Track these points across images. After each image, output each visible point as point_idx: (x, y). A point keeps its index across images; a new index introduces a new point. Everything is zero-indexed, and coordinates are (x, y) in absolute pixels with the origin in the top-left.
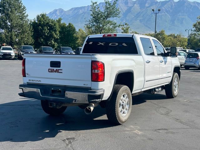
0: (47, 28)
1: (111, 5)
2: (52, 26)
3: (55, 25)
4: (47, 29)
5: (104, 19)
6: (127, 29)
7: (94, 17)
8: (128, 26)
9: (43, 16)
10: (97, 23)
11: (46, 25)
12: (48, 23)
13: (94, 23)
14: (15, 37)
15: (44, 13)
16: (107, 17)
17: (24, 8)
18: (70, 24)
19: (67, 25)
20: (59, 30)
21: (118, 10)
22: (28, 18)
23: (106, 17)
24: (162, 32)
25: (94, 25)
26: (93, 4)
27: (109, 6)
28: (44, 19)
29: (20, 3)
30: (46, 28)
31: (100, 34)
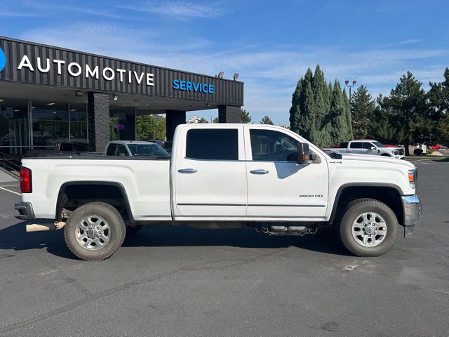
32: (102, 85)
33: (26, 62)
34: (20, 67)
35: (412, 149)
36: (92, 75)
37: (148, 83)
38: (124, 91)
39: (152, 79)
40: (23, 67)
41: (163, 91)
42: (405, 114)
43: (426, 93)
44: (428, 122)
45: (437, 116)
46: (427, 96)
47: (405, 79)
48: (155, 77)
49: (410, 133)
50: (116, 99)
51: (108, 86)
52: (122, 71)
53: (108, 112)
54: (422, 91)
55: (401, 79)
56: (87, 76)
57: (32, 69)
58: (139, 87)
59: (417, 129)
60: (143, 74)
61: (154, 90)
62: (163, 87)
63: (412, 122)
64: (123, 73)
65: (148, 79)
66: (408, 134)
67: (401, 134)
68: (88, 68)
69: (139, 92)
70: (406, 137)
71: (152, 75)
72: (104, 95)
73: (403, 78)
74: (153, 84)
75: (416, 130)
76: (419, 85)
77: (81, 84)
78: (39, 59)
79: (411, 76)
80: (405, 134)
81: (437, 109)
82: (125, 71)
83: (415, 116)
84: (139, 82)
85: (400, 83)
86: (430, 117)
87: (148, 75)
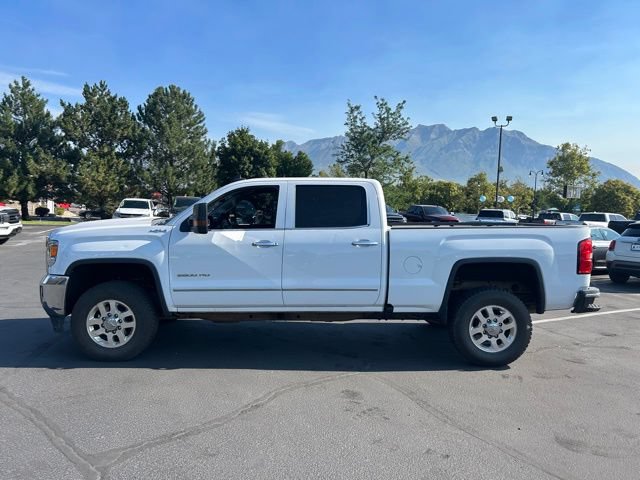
0: (249, 159)
1: (391, 112)
2: (259, 155)
3: (266, 153)
4: (248, 162)
5: (374, 142)
6: (410, 171)
7: (352, 139)
8: (412, 165)
9: (242, 133)
10: (359, 152)
11: (246, 154)
12: (251, 149)
13: (353, 152)
14: (175, 178)
15: (245, 127)
16: (382, 138)
17: (201, 115)
18: (300, 153)
19: (295, 155)
20: (277, 164)
21: (407, 123)
22: (208, 136)
23: (378, 138)
24: (481, 175)
25: (352, 156)
26: (352, 111)
27: (386, 115)
28: (243, 140)
29: (192, 104)
30: (245, 159)
31: (364, 180)
35: (32, 207)
42: (21, 148)
43: (54, 118)
44: (60, 164)
45: (74, 157)
46: (57, 124)
47: (18, 88)
49: (29, 181)
54: (48, 114)
55: (10, 86)
59: (42, 175)
63: (32, 161)
66: (25, 183)
67: (13, 181)
70: (23, 186)
73: (14, 85)
75: (40, 177)
76: (42, 104)
79: (28, 84)
80: (20, 183)
81: (73, 146)
83: (37, 154)
85: (9, 93)
86: (62, 157)
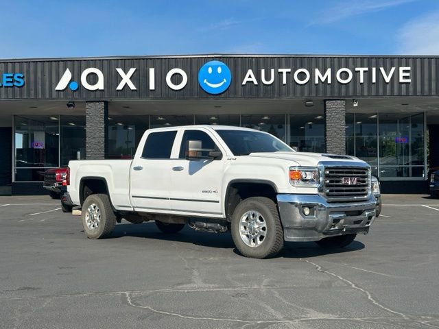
32: (336, 90)
33: (250, 77)
34: (244, 83)
36: (323, 79)
37: (402, 80)
38: (366, 94)
39: (408, 74)
40: (247, 82)
41: (426, 88)
48: (414, 71)
50: (356, 105)
51: (343, 90)
52: (362, 70)
53: (344, 121)
56: (317, 82)
57: (256, 83)
58: (388, 87)
60: (393, 69)
61: (411, 89)
62: (426, 82)
64: (364, 72)
65: (402, 74)
68: (317, 73)
69: (388, 92)
71: (409, 68)
72: (339, 101)
74: (409, 81)
77: (310, 92)
78: (263, 71)
82: (367, 69)
84: (388, 80)
87: (401, 69)
